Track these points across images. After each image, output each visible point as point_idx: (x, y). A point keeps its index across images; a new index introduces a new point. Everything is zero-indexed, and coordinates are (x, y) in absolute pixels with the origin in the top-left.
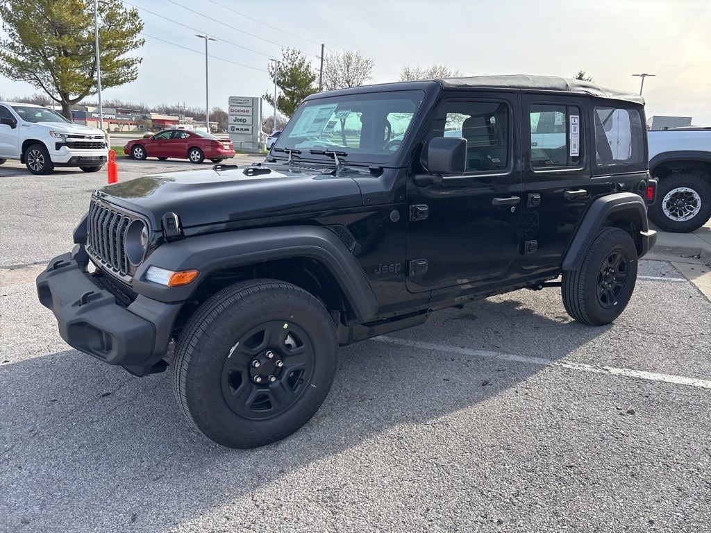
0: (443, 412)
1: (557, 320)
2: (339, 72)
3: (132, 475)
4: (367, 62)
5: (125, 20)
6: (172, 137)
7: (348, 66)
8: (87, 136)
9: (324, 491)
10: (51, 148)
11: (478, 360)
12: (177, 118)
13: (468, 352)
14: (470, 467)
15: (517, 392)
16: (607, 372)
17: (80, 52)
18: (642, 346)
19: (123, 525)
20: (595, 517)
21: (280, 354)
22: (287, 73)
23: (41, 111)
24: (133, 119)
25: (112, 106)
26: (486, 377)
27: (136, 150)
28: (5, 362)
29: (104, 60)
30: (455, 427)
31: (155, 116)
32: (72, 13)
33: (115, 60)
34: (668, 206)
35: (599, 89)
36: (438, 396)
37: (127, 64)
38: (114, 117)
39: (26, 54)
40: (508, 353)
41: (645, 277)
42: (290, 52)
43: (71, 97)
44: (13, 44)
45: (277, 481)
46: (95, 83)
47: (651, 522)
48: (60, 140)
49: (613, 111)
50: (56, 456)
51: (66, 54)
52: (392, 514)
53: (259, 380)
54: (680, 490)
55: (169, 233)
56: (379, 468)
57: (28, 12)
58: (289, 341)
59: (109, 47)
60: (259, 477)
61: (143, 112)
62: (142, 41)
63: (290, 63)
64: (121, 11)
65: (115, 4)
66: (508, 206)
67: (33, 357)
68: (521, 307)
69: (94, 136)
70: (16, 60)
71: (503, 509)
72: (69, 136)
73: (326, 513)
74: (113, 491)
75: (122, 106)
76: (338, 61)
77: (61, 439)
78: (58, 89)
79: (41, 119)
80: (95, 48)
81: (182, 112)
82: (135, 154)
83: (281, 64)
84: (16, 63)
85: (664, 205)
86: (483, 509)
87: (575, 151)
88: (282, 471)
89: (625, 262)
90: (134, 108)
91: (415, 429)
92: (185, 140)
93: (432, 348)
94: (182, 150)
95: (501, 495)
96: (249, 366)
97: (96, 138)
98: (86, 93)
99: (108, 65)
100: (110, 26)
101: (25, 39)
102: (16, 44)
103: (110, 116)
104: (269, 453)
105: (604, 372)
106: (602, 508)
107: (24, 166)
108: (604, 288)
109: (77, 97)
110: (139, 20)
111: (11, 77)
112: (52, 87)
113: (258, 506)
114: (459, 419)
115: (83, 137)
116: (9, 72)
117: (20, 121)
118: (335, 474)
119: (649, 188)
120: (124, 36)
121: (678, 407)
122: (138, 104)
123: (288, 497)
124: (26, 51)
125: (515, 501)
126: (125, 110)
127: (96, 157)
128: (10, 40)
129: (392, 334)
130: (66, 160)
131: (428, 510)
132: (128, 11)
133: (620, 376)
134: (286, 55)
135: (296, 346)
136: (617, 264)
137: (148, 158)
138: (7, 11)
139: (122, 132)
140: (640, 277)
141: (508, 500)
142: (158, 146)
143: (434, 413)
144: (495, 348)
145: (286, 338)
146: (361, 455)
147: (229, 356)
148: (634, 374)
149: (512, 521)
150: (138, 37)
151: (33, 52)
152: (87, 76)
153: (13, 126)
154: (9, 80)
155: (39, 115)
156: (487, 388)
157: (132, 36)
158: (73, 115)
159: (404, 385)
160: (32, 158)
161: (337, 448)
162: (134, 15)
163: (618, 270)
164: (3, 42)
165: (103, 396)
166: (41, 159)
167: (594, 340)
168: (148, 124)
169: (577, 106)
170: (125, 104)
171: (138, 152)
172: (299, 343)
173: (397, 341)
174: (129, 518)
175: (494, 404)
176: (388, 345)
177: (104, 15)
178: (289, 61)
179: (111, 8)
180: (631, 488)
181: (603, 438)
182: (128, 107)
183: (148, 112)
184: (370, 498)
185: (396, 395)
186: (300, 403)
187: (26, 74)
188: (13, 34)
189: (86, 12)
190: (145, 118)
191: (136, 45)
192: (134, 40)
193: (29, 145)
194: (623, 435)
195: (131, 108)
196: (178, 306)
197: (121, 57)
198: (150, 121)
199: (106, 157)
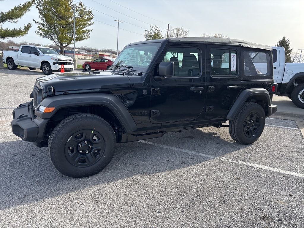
0: (159, 172)
1: (228, 141)
2: (174, 36)
3: (31, 183)
4: (186, 32)
5: (86, 14)
6: (101, 61)
7: (178, 33)
8: (66, 60)
9: (97, 195)
10: (52, 64)
11: (185, 153)
12: (109, 54)
13: (183, 151)
14: (158, 193)
15: (194, 167)
16: (237, 163)
17: (68, 27)
18: (260, 154)
19: (19, 199)
20: (198, 215)
21: (90, 142)
22: (152, 36)
23: (49, 50)
24: (92, 54)
25: (84, 49)
26: (184, 160)
27: (87, 66)
28: (5, 141)
29: (77, 30)
30: (161, 177)
31: (100, 53)
32: (66, 11)
33: (82, 30)
34: (301, 97)
35: (247, 44)
36: (161, 166)
37: (87, 32)
38: (84, 53)
39: (47, 27)
40: (199, 152)
41: (279, 127)
42: (154, 27)
43: (64, 45)
44: (43, 23)
45: (81, 190)
46: (73, 40)
47: (221, 219)
48: (55, 61)
49: (258, 54)
50: (8, 174)
51: (63, 27)
52: (118, 205)
53: (81, 152)
54: (241, 209)
55: (49, 94)
56: (122, 189)
57: (49, 11)
58: (95, 138)
59: (80, 25)
60: (76, 188)
61: (96, 51)
62: (93, 23)
63: (153, 32)
64: (85, 11)
65: (83, 8)
66: (199, 91)
67: (15, 140)
68: (216, 135)
69: (68, 60)
70: (44, 29)
71: (162, 208)
72: (59, 60)
73: (93, 202)
74: (22, 187)
75: (88, 49)
76: (174, 31)
77: (12, 168)
78: (59, 41)
79: (49, 53)
80: (74, 26)
81: (111, 52)
82: (86, 68)
83: (149, 32)
84: (44, 31)
85: (299, 96)
86: (155, 207)
87: (233, 69)
88: (85, 187)
89: (259, 118)
90: (92, 49)
91: (144, 177)
92: (106, 63)
93: (168, 148)
94: (104, 67)
95: (165, 203)
96: (77, 146)
97: (69, 61)
98: (70, 43)
99: (78, 32)
100: (80, 17)
101: (47, 21)
102: (44, 23)
103: (83, 53)
104: (84, 180)
105: (236, 162)
106: (203, 212)
107: (41, 71)
108: (248, 128)
109: (66, 45)
110: (92, 14)
111: (42, 36)
112: (57, 41)
113: (70, 198)
114: (163, 175)
115: (64, 60)
116: (41, 34)
117: (41, 53)
118: (104, 190)
119: (273, 87)
120: (86, 21)
121: (261, 179)
122: (94, 48)
123: (82, 196)
124: (48, 26)
125: (169, 206)
126: (88, 50)
127: (69, 69)
128: (42, 22)
129: (147, 140)
130: (57, 70)
131: (133, 205)
132: (88, 11)
133: (243, 165)
134: (152, 28)
135: (98, 140)
136: (254, 118)
137: (91, 70)
138: (41, 9)
139: (87, 59)
140: (266, 125)
141: (166, 205)
142: (97, 65)
143: (156, 172)
144: (195, 150)
145: (94, 137)
146: (118, 184)
147: (68, 141)
148: (249, 164)
149: (164, 212)
150: (91, 21)
151: (50, 27)
152: (71, 36)
153: (38, 56)
154: (41, 37)
155: (49, 51)
156: (183, 164)
157: (89, 21)
158: (64, 52)
159: (149, 161)
160: (45, 68)
161: (110, 180)
162: (90, 12)
163: (255, 121)
164: (39, 23)
165: (33, 155)
166: (48, 69)
167: (240, 150)
168: (97, 56)
169: (236, 51)
170: (89, 48)
171: (88, 67)
172: (99, 139)
173: (155, 144)
174: (23, 197)
175: (182, 171)
176: (151, 145)
177: (78, 12)
178: (153, 31)
179: (81, 10)
180: (220, 206)
181: (220, 187)
182: (90, 49)
183: (98, 51)
184: (113, 199)
185: (143, 164)
186: (99, 162)
187: (47, 35)
188: (43, 19)
189: (71, 11)
190: (96, 54)
191: (90, 24)
192: (90, 23)
193: (44, 63)
194: (229, 186)
195: (91, 49)
196: (47, 120)
197: (84, 29)
198: (98, 55)
199: (72, 69)
